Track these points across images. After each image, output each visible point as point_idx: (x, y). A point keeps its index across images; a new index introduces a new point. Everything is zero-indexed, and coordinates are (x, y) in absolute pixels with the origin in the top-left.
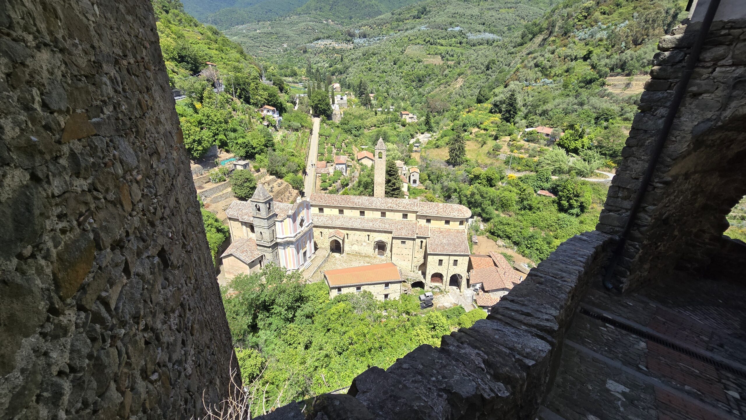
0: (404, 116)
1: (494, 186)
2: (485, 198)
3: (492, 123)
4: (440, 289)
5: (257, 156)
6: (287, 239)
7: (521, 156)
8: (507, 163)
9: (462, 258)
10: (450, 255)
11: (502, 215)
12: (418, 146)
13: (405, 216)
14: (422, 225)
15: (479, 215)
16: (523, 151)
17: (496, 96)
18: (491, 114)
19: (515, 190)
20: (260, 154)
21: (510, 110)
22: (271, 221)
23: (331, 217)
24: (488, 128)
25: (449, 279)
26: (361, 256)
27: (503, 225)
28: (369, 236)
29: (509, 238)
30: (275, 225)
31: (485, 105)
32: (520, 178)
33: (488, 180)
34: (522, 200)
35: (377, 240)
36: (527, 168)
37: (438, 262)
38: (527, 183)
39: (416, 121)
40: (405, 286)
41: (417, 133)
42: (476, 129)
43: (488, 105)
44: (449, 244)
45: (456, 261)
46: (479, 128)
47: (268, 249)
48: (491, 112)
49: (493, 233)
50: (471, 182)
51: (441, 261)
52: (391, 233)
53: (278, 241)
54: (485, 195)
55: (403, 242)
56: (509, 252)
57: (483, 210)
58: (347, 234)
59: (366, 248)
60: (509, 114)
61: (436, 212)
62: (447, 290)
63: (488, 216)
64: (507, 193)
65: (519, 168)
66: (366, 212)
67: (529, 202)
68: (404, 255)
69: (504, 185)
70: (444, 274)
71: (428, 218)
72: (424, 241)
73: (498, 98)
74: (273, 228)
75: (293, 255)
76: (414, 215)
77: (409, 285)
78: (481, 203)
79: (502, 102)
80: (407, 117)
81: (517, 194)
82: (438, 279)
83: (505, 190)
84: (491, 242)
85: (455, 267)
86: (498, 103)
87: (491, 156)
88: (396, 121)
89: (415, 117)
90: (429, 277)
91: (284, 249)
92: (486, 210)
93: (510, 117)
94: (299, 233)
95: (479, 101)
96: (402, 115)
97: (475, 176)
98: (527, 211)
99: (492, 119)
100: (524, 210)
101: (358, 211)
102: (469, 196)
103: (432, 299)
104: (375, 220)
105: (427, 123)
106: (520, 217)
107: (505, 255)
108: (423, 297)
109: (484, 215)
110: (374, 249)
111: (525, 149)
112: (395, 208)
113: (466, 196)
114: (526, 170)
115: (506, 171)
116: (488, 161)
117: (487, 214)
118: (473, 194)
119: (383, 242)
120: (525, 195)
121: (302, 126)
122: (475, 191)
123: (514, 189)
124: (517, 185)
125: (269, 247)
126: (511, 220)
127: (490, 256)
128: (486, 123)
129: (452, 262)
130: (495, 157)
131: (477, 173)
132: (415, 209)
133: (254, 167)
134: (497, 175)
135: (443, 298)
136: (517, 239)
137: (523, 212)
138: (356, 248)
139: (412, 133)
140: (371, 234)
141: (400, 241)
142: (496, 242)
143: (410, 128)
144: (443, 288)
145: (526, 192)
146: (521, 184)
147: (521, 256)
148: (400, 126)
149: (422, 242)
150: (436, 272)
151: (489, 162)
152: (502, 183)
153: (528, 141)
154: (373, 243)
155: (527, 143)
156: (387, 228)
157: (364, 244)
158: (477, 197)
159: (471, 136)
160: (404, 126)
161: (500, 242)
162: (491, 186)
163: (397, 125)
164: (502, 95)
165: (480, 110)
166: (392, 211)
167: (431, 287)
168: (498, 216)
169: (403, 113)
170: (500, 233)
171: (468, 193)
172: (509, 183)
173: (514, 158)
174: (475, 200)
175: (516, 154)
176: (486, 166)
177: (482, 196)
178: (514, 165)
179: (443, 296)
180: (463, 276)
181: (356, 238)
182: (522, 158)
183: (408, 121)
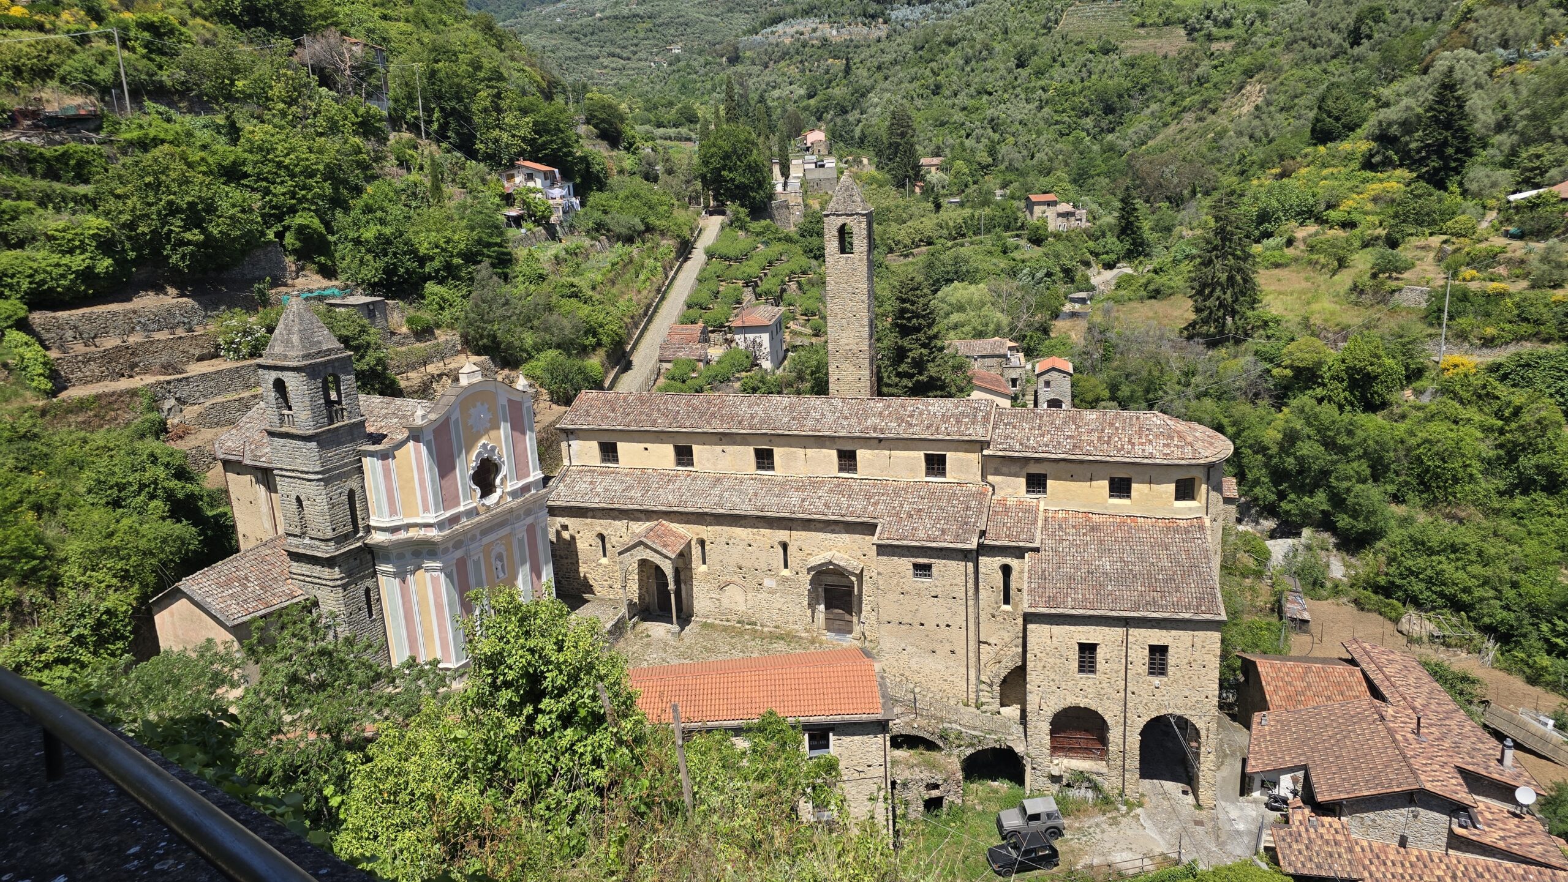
0: (1038, 210)
1: (1384, 405)
2: (1344, 450)
3: (1375, 200)
4: (1096, 788)
5: (431, 287)
6: (413, 533)
7: (1492, 287)
8: (1433, 316)
9: (1186, 636)
10: (1126, 622)
11: (1422, 518)
12: (1083, 301)
13: (936, 464)
14: (1011, 502)
15: (1325, 523)
16: (1502, 270)
17: (1387, 105)
18: (1369, 174)
19: (1477, 417)
20: (441, 282)
21: (1445, 143)
22: (340, 455)
23: (642, 478)
24: (1356, 216)
25: (1134, 741)
26: (755, 635)
27: (1431, 552)
28: (785, 546)
29: (1456, 605)
30: (360, 470)
31: (1345, 146)
32: (1494, 368)
33: (1353, 385)
34: (1511, 454)
35: (815, 561)
36: (1525, 328)
37: (1074, 654)
38: (1530, 382)
39: (1085, 224)
40: (932, 766)
41: (1087, 264)
42: (1312, 228)
43: (1358, 144)
44: (1124, 578)
45: (1158, 652)
46: (1320, 220)
47: (326, 573)
48: (1368, 164)
49: (1387, 591)
50: (1281, 396)
51: (1087, 650)
52: (869, 528)
53: (377, 538)
54: (1343, 440)
55: (922, 570)
56: (1460, 661)
57: (1338, 501)
58: (702, 543)
59: (778, 602)
60: (1441, 155)
61: (1068, 445)
62: (1131, 795)
63: (1361, 525)
64: (1438, 429)
65: (1490, 331)
66: (778, 453)
67: (1545, 459)
68: (930, 625)
69: (1425, 399)
70: (1110, 713)
71: (1034, 469)
72: (1013, 562)
73: (1391, 114)
74: (353, 484)
75: (439, 606)
76: (975, 457)
77: (952, 762)
78: (1325, 473)
79: (1407, 126)
80: (1051, 213)
81: (1487, 430)
82: (1080, 737)
83: (1430, 418)
84: (1373, 625)
85: (1156, 680)
86: (1395, 130)
87: (1367, 299)
88: (1007, 228)
89: (1082, 213)
90: (1041, 728)
91: (401, 575)
92: (1350, 500)
93: (1446, 168)
94: (471, 513)
95: (1322, 135)
96: (1030, 205)
97: (1298, 372)
98: (1539, 496)
99: (1375, 188)
100: (1525, 492)
101: (749, 452)
102: (1274, 450)
103: (1057, 832)
104: (815, 483)
105: (1127, 228)
106: (1506, 525)
107: (1438, 674)
108: (1012, 820)
109: (1343, 521)
110: (812, 606)
111: (1509, 262)
112: (895, 429)
113: (1262, 449)
114: (1519, 339)
115: (1429, 346)
116: (1353, 318)
117: (1355, 515)
118: (1291, 438)
119: (840, 572)
120: (1523, 429)
121: (649, 229)
122: (1298, 424)
123: (1470, 413)
124: (1484, 396)
125: (330, 563)
126: (1465, 535)
127: (1352, 662)
128: (1347, 205)
129: (1140, 657)
130: (1383, 301)
131: (1307, 359)
132: (978, 432)
133: (410, 321)
134: (1389, 362)
135: (1112, 832)
136: (1503, 614)
137: (1519, 502)
138: (737, 600)
139: (1069, 264)
140: (797, 538)
141: (905, 564)
142: (1396, 621)
143: (1060, 247)
144: (1110, 784)
145: (1526, 418)
146: (1502, 390)
147: (1518, 683)
148: (1023, 242)
149: (1006, 570)
150: (1071, 701)
151: (1358, 321)
152: (1418, 393)
153: (1520, 236)
154: (806, 579)
155: (1517, 244)
156: (858, 509)
157: (769, 583)
158: (1308, 448)
159: (1289, 252)
160: (1037, 240)
161: (1415, 622)
162: (1371, 407)
163: (1011, 241)
164: (1406, 101)
165: (1324, 166)
166: (880, 443)
167: (1055, 779)
168: (1405, 522)
169: (1034, 198)
170: (1417, 587)
171: (1272, 435)
172: (1446, 390)
173: (1464, 297)
174: (1301, 460)
175: (1475, 282)
176: (1344, 332)
177: (1329, 444)
178: (1463, 322)
179: (1114, 822)
180: (1200, 724)
181: (735, 555)
182: (1501, 295)
183: (1054, 224)
